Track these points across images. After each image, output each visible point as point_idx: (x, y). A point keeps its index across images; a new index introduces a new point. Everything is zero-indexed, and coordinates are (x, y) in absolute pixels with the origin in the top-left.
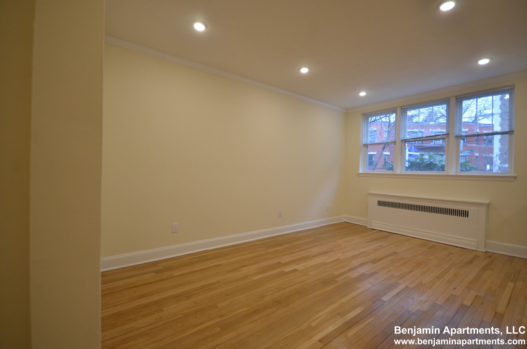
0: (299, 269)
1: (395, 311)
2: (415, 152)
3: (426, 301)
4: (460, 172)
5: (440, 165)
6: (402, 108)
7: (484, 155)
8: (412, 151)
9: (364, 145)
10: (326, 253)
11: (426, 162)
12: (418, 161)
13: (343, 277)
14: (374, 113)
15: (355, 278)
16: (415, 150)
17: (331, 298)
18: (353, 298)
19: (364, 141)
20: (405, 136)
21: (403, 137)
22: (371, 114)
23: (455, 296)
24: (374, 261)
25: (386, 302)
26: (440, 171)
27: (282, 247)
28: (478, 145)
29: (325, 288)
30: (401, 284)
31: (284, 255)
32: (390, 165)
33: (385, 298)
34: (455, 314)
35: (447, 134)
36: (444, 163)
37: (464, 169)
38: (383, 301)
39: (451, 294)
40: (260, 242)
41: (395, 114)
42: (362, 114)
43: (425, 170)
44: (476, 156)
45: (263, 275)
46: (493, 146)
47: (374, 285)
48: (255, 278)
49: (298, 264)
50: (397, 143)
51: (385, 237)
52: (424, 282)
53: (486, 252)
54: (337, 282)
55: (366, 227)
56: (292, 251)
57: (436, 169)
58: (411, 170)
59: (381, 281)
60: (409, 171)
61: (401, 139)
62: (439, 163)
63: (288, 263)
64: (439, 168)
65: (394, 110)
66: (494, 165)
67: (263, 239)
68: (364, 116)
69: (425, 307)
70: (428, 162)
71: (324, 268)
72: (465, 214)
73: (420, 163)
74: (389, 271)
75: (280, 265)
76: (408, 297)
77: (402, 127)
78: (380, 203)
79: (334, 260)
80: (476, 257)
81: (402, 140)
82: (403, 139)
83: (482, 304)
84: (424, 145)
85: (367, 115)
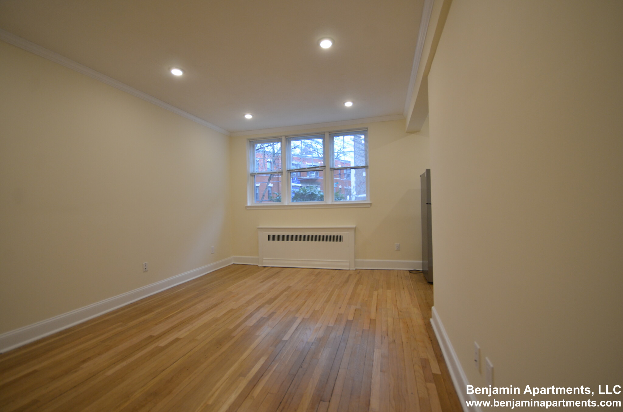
0: (182, 337)
1: (297, 347)
2: (298, 183)
3: (321, 327)
4: (335, 202)
5: (319, 195)
6: (287, 137)
7: (345, 188)
8: (295, 182)
9: (251, 174)
10: (215, 305)
11: (308, 192)
12: (302, 192)
13: (239, 329)
14: (260, 140)
15: (253, 325)
16: (297, 181)
17: (228, 359)
18: (254, 349)
19: (251, 171)
20: (290, 166)
21: (288, 167)
22: (257, 140)
23: (341, 314)
24: (270, 301)
25: (287, 341)
26: (320, 201)
27: (152, 314)
28: (341, 178)
29: (220, 349)
30: (298, 317)
31: (156, 324)
32: (277, 197)
33: (286, 338)
34: (344, 331)
35: (324, 167)
36: (322, 194)
37: (337, 199)
38: (285, 341)
39: (339, 314)
40: (113, 316)
41: (280, 143)
42: (248, 139)
43: (307, 201)
44: (340, 188)
45: (124, 364)
46: (351, 179)
47: (274, 327)
48: (110, 373)
49: (180, 331)
50: (284, 173)
51: (278, 272)
52: (316, 309)
53: (356, 270)
54: (234, 337)
55: (257, 265)
56: (169, 316)
57: (317, 199)
58: (297, 201)
59: (280, 321)
60: (295, 202)
61: (287, 169)
62: (319, 194)
63: (164, 334)
64: (318, 198)
65: (279, 139)
66: (352, 195)
67: (118, 309)
68: (250, 141)
69: (321, 333)
70: (309, 192)
71: (216, 325)
72: (339, 238)
73: (304, 194)
74: (286, 308)
75: (152, 339)
76: (306, 328)
77: (287, 157)
78: (271, 238)
79: (227, 312)
80: (350, 275)
81: (288, 171)
82: (288, 169)
83: (361, 315)
84: (302, 177)
85: (252, 141)
